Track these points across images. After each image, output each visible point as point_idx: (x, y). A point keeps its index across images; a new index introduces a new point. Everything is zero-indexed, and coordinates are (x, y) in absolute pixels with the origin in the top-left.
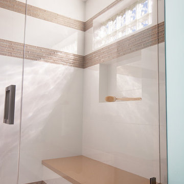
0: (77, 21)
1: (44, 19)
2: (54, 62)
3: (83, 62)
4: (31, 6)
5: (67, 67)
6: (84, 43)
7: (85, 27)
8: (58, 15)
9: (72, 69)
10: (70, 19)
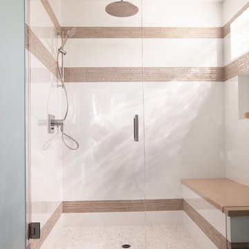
0: (212, 29)
1: (175, 37)
2: (189, 79)
3: (222, 74)
4: (161, 28)
5: (203, 82)
6: (223, 51)
7: (223, 32)
8: (189, 28)
9: (209, 84)
10: (203, 28)
